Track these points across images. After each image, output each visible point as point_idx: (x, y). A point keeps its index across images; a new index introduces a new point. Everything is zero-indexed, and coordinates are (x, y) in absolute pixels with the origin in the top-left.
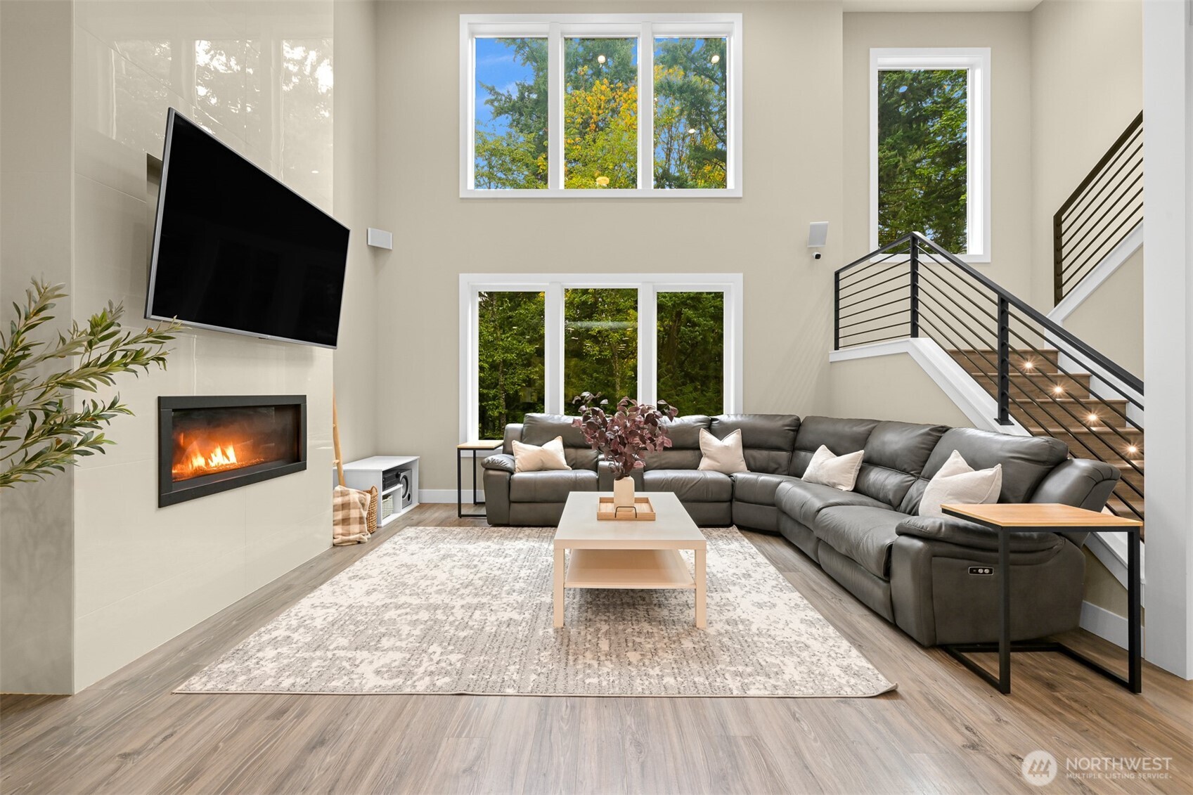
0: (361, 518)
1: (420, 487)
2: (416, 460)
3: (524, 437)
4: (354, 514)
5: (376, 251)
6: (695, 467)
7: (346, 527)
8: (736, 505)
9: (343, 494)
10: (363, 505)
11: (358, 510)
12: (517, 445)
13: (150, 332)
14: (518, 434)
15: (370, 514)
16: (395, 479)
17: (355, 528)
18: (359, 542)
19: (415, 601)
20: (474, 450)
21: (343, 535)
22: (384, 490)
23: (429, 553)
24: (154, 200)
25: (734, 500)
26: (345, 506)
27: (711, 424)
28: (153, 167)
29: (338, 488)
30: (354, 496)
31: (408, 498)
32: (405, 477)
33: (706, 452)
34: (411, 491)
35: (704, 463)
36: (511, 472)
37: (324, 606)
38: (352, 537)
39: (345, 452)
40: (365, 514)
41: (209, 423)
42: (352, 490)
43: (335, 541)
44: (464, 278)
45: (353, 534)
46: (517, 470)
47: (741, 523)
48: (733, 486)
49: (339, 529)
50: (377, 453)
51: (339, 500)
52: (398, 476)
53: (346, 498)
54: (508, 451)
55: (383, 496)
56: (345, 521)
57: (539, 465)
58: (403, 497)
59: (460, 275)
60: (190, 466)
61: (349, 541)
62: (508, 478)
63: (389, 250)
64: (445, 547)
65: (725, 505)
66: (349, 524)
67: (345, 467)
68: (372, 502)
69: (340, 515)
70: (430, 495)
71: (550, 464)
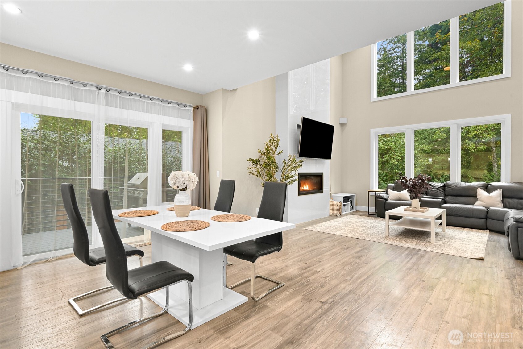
0: (337, 209)
1: (356, 205)
2: (355, 195)
3: (394, 189)
4: (335, 208)
5: (342, 125)
6: (473, 204)
7: (333, 211)
8: (489, 220)
9: (332, 202)
10: (338, 206)
11: (336, 207)
12: (390, 191)
13: (300, 161)
14: (392, 188)
15: (340, 209)
16: (347, 200)
17: (335, 212)
18: (336, 216)
19: (350, 227)
20: (376, 192)
21: (332, 213)
22: (344, 203)
23: (356, 220)
24: (299, 132)
25: (488, 218)
26: (333, 205)
27: (488, 186)
28: (298, 126)
29: (331, 200)
30: (335, 203)
31: (352, 208)
32: (351, 200)
33: (479, 198)
34: (353, 205)
35: (478, 203)
36: (386, 200)
37: (328, 224)
38: (334, 214)
39: (333, 191)
40: (338, 208)
41: (305, 179)
42: (334, 201)
43: (330, 214)
44: (373, 131)
45: (335, 213)
46: (389, 199)
47: (491, 229)
48: (487, 212)
49: (331, 211)
50: (342, 192)
51: (331, 203)
52: (348, 199)
53: (333, 203)
54: (387, 193)
55: (344, 205)
56: (333, 209)
57: (398, 198)
58: (350, 207)
59: (371, 130)
60: (302, 188)
61: (334, 215)
62: (385, 201)
63: (346, 124)
64: (360, 220)
65: (483, 220)
66: (334, 210)
67: (332, 195)
68: (340, 205)
69: (331, 208)
70: (360, 208)
71: (402, 198)
